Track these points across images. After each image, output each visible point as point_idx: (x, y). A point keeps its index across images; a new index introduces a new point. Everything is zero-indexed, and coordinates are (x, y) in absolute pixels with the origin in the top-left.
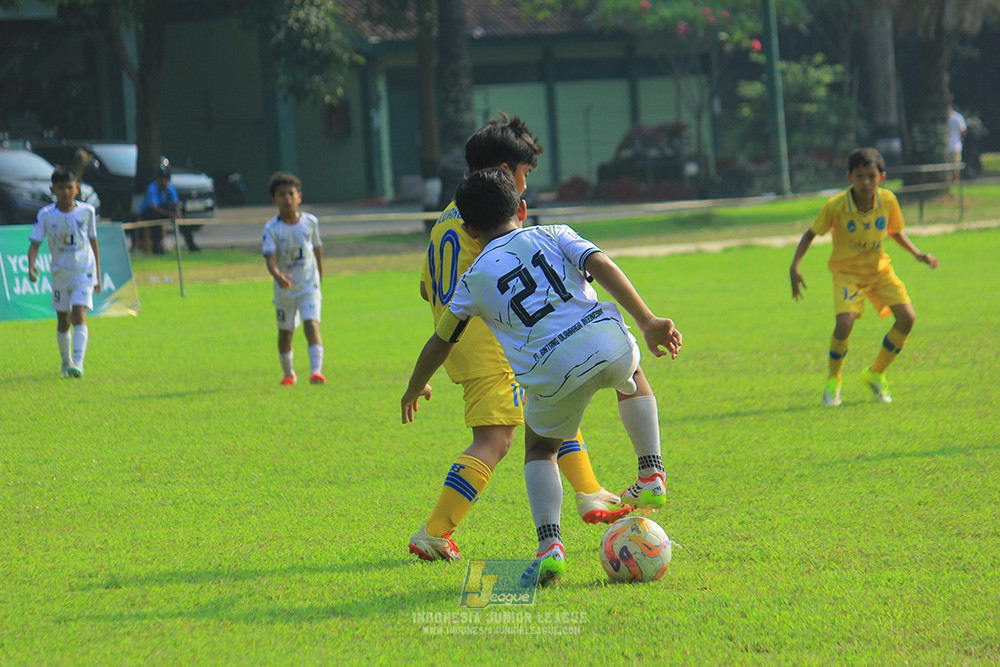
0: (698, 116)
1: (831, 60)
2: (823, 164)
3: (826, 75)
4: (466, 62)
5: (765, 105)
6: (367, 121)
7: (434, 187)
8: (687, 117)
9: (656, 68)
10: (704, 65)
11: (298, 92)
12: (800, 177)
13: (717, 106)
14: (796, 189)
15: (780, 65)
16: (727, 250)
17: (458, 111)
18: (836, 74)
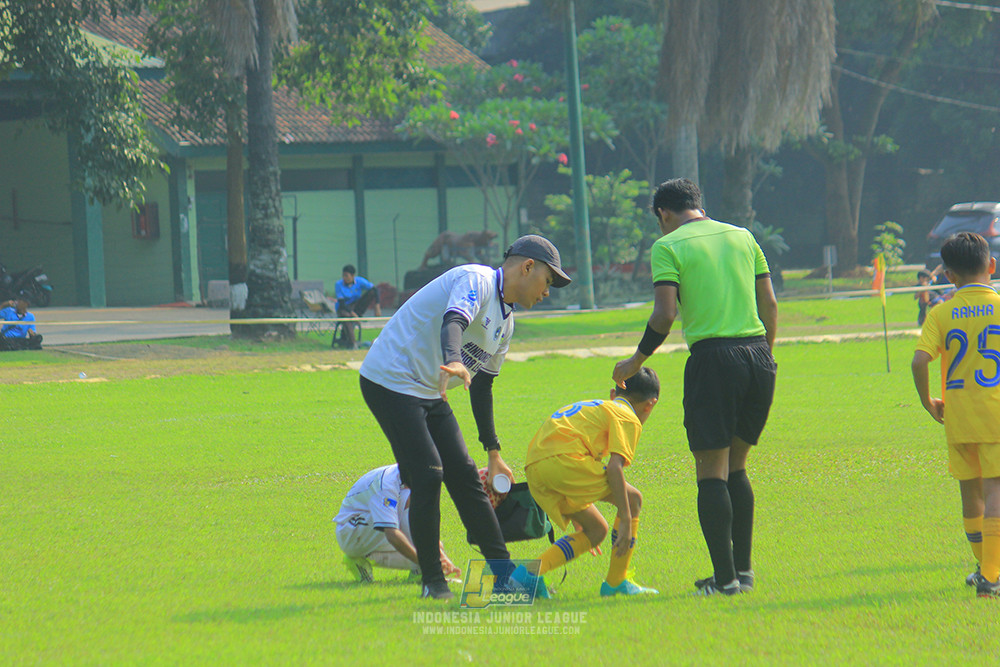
0: (505, 228)
1: (638, 176)
2: (627, 276)
3: (633, 189)
4: (276, 168)
5: (572, 218)
6: (176, 224)
7: (242, 291)
8: (495, 228)
9: (464, 177)
10: (512, 175)
11: (103, 195)
12: (604, 288)
13: (524, 219)
14: (601, 302)
15: (586, 178)
16: (531, 360)
17: (266, 216)
18: (641, 188)
